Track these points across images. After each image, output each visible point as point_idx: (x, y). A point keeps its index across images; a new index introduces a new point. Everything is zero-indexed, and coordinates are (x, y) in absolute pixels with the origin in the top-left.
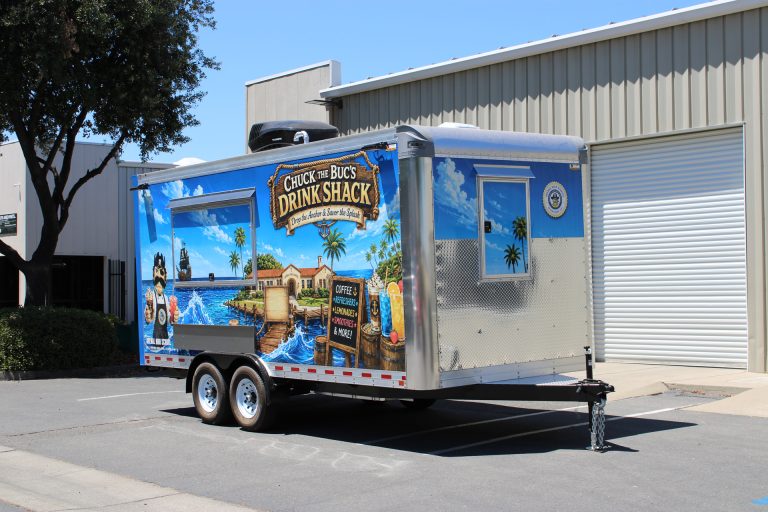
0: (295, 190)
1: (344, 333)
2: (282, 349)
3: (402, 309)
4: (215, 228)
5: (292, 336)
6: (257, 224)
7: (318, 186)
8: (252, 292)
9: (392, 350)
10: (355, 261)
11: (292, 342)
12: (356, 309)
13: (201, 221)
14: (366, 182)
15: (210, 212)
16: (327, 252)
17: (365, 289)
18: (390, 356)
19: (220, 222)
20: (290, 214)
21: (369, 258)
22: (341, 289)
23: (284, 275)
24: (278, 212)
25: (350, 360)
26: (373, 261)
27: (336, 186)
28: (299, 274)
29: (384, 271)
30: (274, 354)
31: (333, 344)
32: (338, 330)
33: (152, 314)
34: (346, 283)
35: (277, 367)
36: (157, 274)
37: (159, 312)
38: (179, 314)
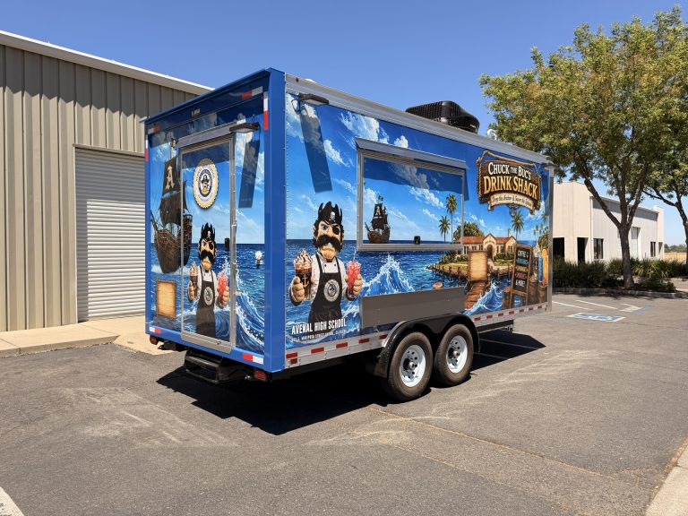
0: (496, 175)
1: (521, 283)
3: (548, 265)
6: (467, 198)
7: (510, 178)
8: (457, 256)
9: (543, 290)
10: (528, 235)
12: (527, 266)
13: (408, 177)
14: (535, 184)
15: (420, 171)
16: (514, 227)
17: (532, 253)
18: (542, 294)
19: (432, 187)
20: (491, 193)
21: (535, 233)
22: (521, 253)
23: (484, 241)
24: (483, 190)
25: (523, 300)
26: (536, 235)
27: (521, 181)
28: (495, 241)
29: (541, 242)
30: (474, 309)
31: (515, 291)
32: (518, 282)
33: (308, 291)
34: (523, 249)
35: (476, 319)
36: (325, 232)
37: (327, 285)
38: (362, 284)
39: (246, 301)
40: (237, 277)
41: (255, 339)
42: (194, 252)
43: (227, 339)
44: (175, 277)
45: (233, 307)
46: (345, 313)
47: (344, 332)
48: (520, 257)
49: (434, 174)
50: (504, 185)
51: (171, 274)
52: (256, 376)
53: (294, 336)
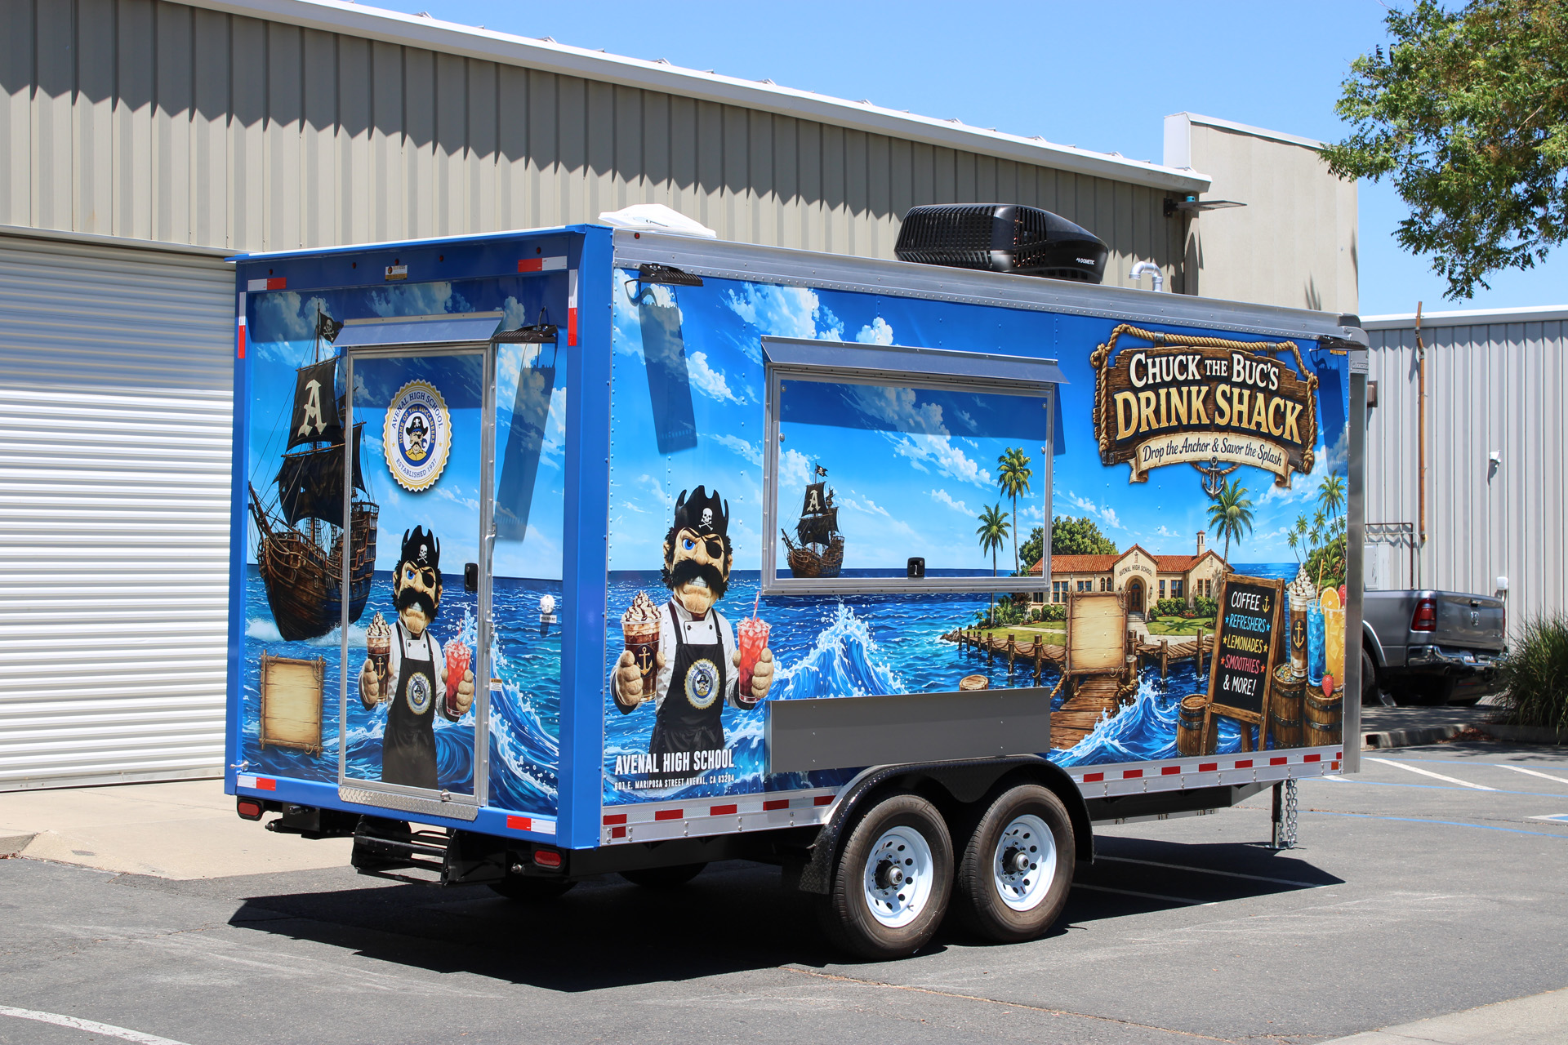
0: (1154, 388)
1: (1242, 686)
2: (1104, 733)
3: (1343, 636)
4: (940, 442)
5: (1130, 702)
6: (1059, 448)
7: (1204, 389)
8: (1033, 607)
9: (1324, 708)
11: (1128, 715)
12: (1266, 637)
13: (891, 414)
14: (1296, 400)
15: (923, 397)
16: (1217, 526)
17: (1285, 599)
18: (1320, 719)
19: (955, 428)
20: (1140, 437)
21: (1293, 541)
22: (1241, 599)
23: (1118, 568)
24: (1112, 429)
25: (1249, 735)
26: (1299, 548)
27: (1241, 396)
28: (1153, 567)
29: (1317, 567)
31: (1221, 708)
32: (1231, 681)
33: (650, 681)
34: (1251, 588)
35: (1088, 778)
36: (689, 554)
37: (692, 672)
38: (773, 672)
39: (514, 702)
40: (494, 650)
41: (537, 784)
42: (381, 592)
43: (467, 788)
44: (323, 650)
45: (481, 716)
46: (732, 736)
47: (729, 780)
48: (1236, 611)
49: (964, 401)
50: (1183, 411)
51: (311, 644)
52: (539, 861)
53: (620, 778)
